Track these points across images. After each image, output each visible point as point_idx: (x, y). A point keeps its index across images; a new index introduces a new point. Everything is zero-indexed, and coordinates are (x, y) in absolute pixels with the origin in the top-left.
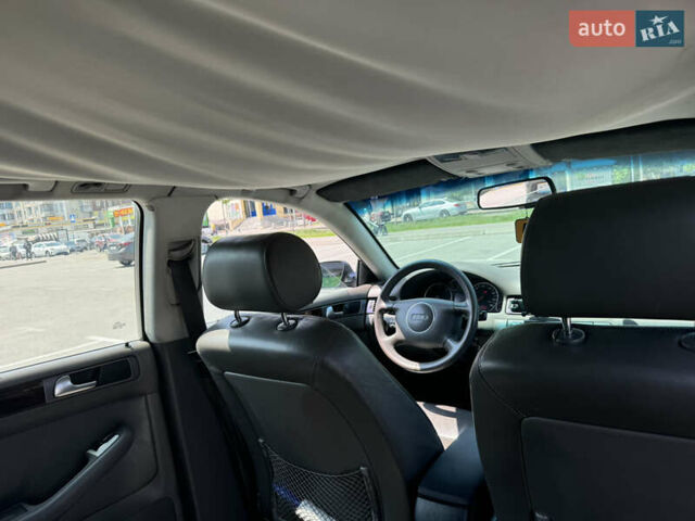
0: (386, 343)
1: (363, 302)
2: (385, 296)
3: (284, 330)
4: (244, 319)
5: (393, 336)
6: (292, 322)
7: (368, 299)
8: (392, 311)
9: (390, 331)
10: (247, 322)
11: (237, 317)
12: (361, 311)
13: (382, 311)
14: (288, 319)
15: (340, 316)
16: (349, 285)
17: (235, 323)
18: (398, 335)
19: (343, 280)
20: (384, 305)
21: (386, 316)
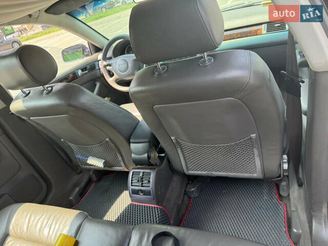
0: (111, 81)
1: (96, 63)
2: (105, 58)
3: (47, 93)
4: (27, 92)
5: (114, 77)
6: (50, 89)
7: (98, 61)
8: (110, 65)
9: (111, 75)
10: (29, 93)
11: (24, 92)
12: (97, 68)
13: (105, 66)
14: (47, 88)
15: (86, 74)
16: (87, 55)
17: (24, 95)
18: (115, 76)
19: (83, 54)
20: (105, 63)
21: (108, 68)
